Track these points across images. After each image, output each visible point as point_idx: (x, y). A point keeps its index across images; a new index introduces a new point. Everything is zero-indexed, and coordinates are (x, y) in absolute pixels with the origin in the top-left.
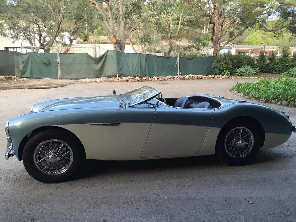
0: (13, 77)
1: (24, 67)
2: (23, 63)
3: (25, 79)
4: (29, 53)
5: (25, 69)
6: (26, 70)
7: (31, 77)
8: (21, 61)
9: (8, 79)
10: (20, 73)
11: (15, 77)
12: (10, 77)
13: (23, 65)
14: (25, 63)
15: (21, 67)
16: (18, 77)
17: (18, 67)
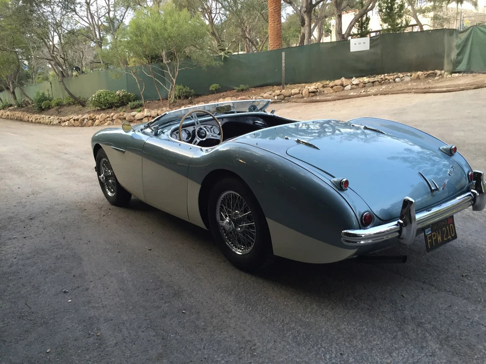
0: (438, 72)
1: (458, 55)
2: (458, 47)
3: (457, 75)
4: (471, 28)
5: (460, 57)
6: (462, 59)
7: (468, 71)
8: (454, 44)
9: (428, 76)
10: (452, 65)
11: (443, 72)
12: (433, 73)
13: (458, 51)
14: (461, 47)
15: (453, 56)
16: (447, 72)
17: (449, 55)
